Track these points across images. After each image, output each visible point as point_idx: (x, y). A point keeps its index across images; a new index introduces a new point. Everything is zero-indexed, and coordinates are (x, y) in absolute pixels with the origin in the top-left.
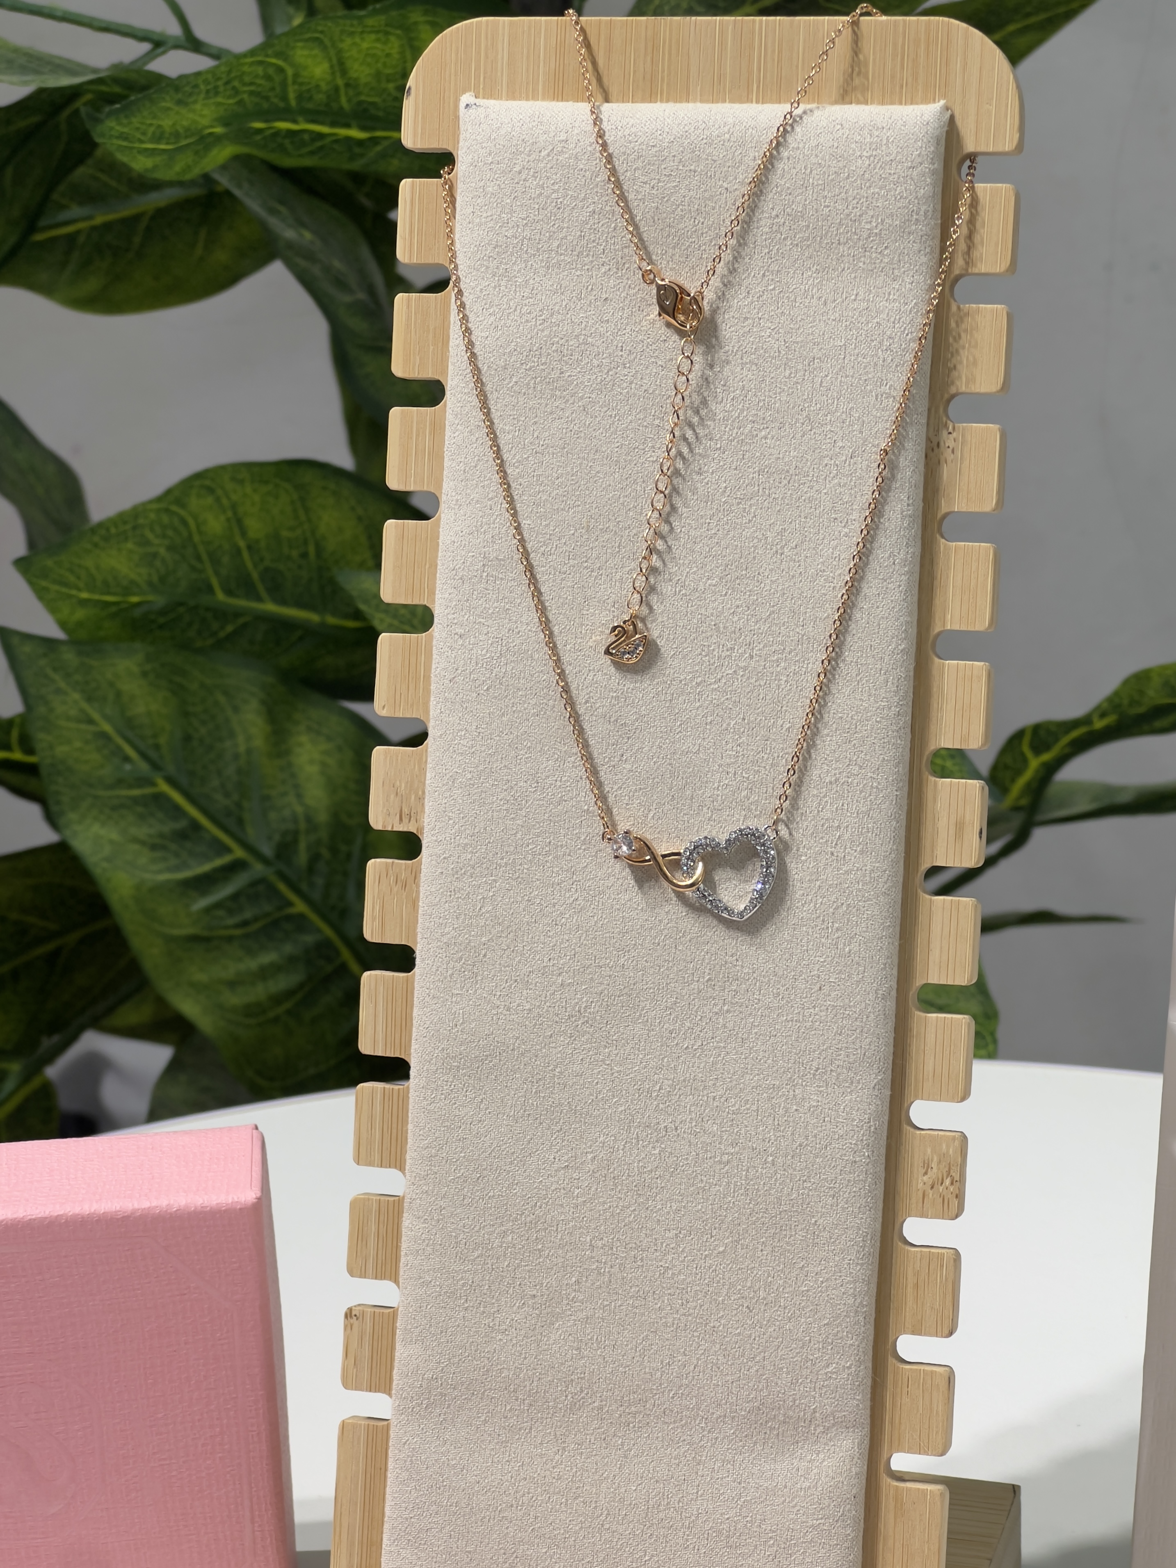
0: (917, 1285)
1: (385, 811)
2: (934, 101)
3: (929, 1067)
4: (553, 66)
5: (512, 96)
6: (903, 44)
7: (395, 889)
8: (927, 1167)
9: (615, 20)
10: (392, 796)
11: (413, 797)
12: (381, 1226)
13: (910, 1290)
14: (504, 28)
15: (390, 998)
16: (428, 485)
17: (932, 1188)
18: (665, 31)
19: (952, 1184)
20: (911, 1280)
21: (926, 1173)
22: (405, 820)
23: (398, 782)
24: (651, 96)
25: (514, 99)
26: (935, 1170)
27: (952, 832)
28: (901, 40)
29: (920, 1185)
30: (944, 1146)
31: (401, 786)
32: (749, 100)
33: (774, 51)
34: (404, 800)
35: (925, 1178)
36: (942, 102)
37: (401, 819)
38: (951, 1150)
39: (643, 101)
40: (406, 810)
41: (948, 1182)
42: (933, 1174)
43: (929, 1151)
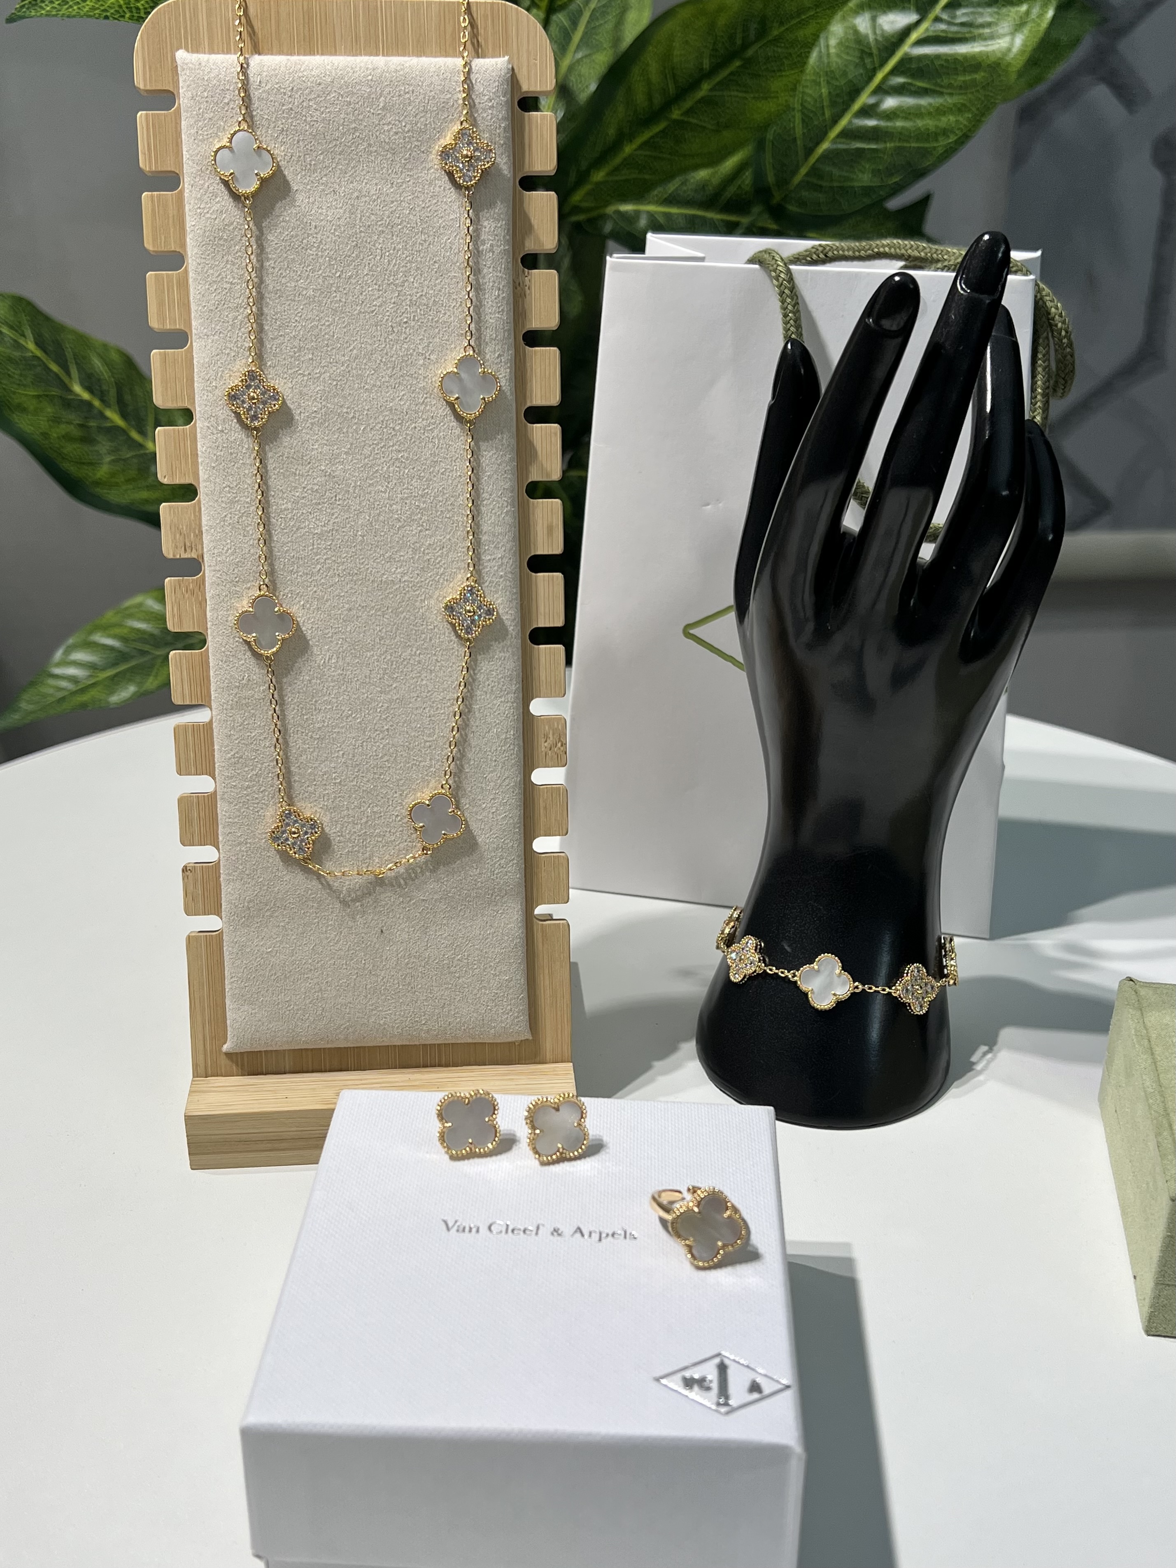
0: (545, 808)
2: (500, 57)
3: (543, 677)
7: (187, 596)
11: (192, 535)
12: (201, 812)
13: (542, 811)
20: (542, 804)
22: (188, 550)
24: (311, 52)
32: (377, 55)
36: (507, 58)
37: (185, 550)
39: (305, 55)
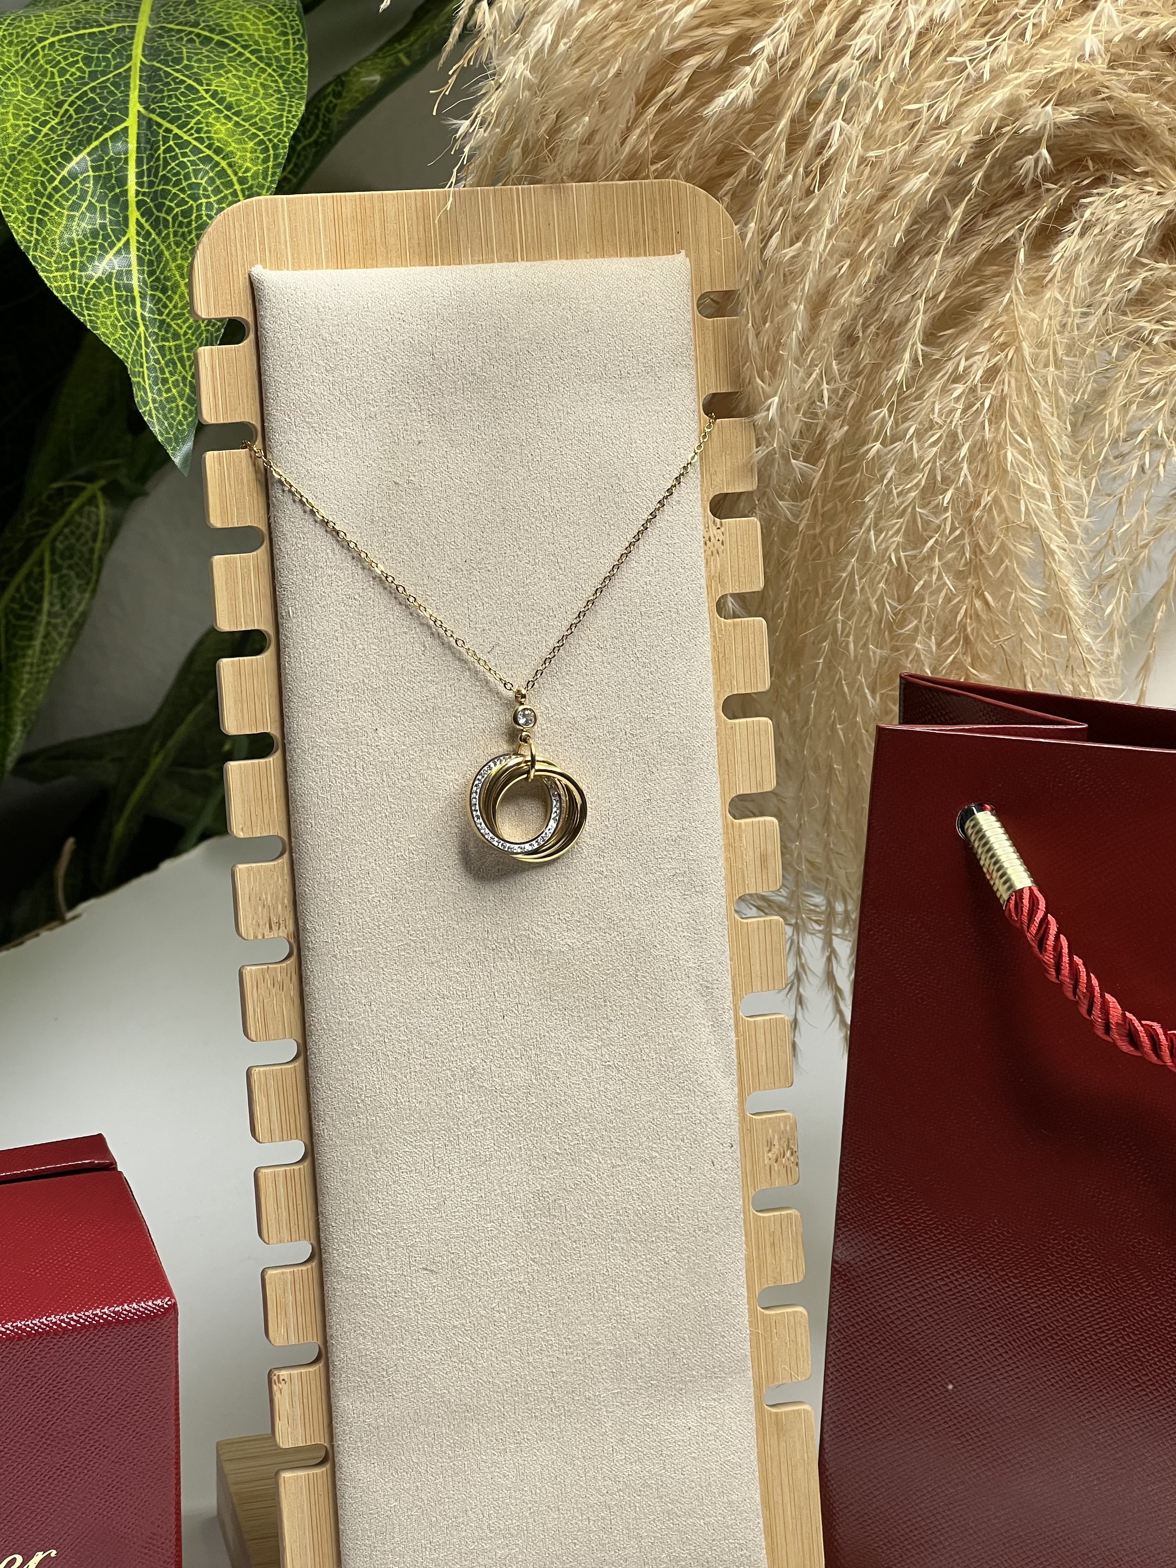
1: (254, 922)
4: (333, 238)
5: (297, 266)
6: (642, 204)
8: (770, 1145)
9: (386, 195)
10: (260, 908)
14: (283, 205)
15: (281, 1089)
16: (258, 623)
17: (776, 1161)
18: (433, 202)
19: (792, 1154)
21: (770, 1150)
23: (264, 896)
25: (300, 268)
26: (777, 1146)
27: (758, 864)
28: (639, 199)
29: (766, 1161)
30: (782, 1125)
31: (267, 899)
33: (532, 215)
34: (272, 911)
35: (770, 1155)
38: (788, 1128)
40: (274, 919)
41: (788, 1154)
42: (775, 1150)
43: (770, 1131)
